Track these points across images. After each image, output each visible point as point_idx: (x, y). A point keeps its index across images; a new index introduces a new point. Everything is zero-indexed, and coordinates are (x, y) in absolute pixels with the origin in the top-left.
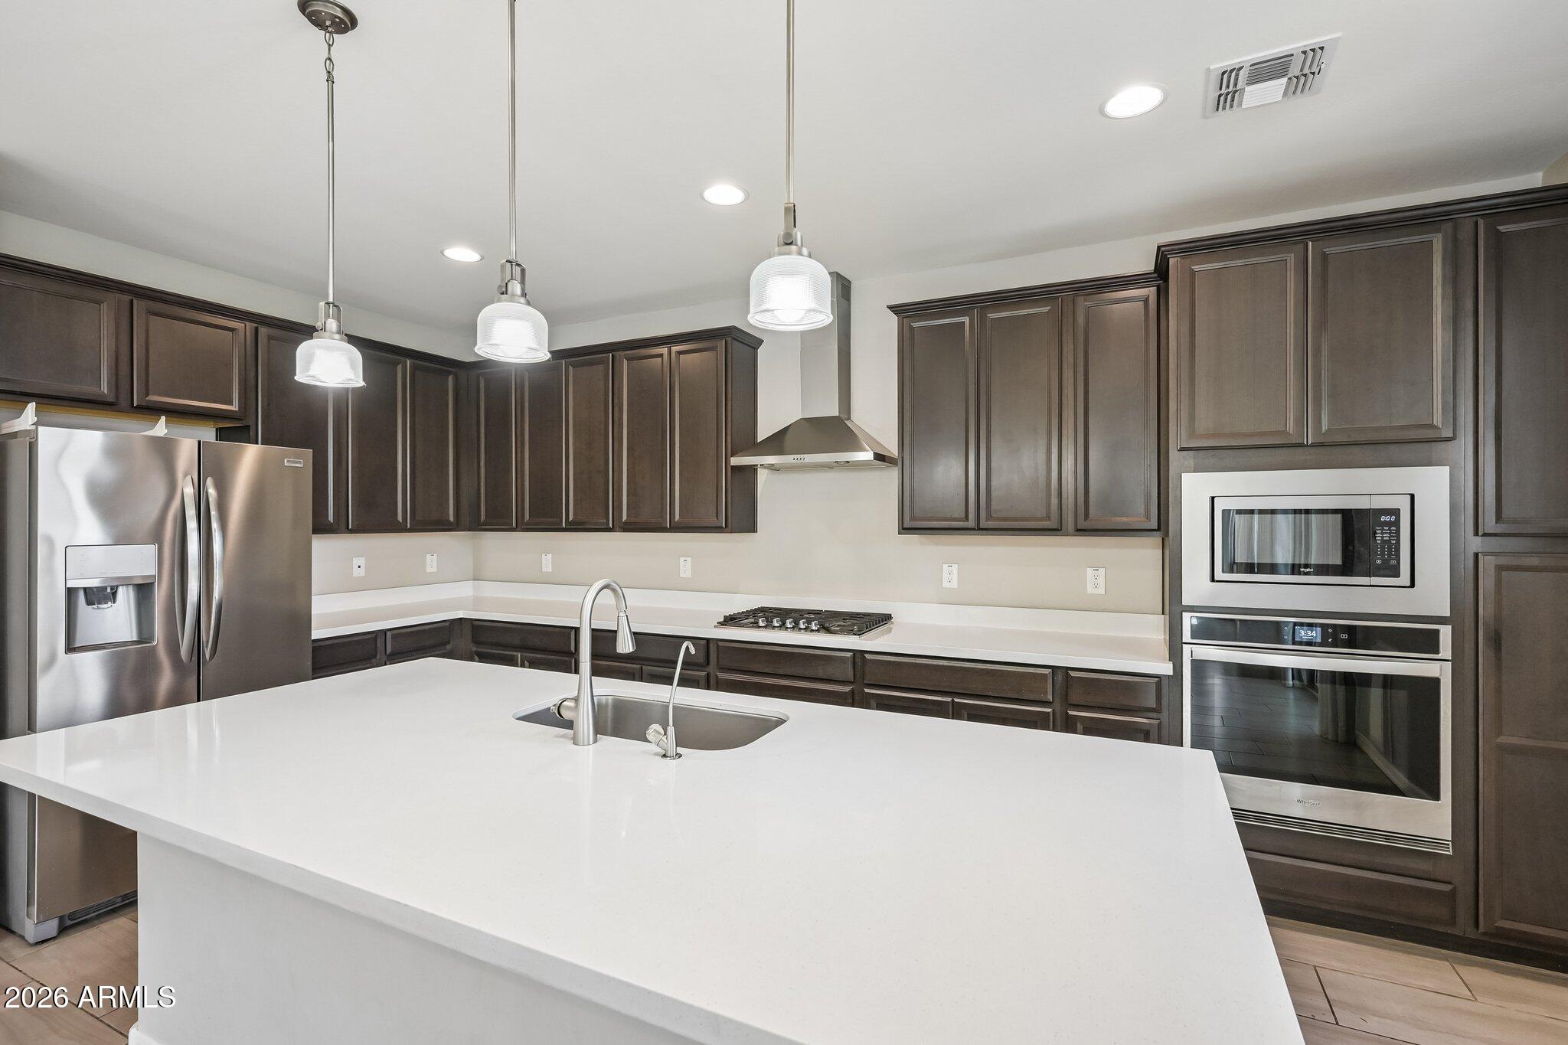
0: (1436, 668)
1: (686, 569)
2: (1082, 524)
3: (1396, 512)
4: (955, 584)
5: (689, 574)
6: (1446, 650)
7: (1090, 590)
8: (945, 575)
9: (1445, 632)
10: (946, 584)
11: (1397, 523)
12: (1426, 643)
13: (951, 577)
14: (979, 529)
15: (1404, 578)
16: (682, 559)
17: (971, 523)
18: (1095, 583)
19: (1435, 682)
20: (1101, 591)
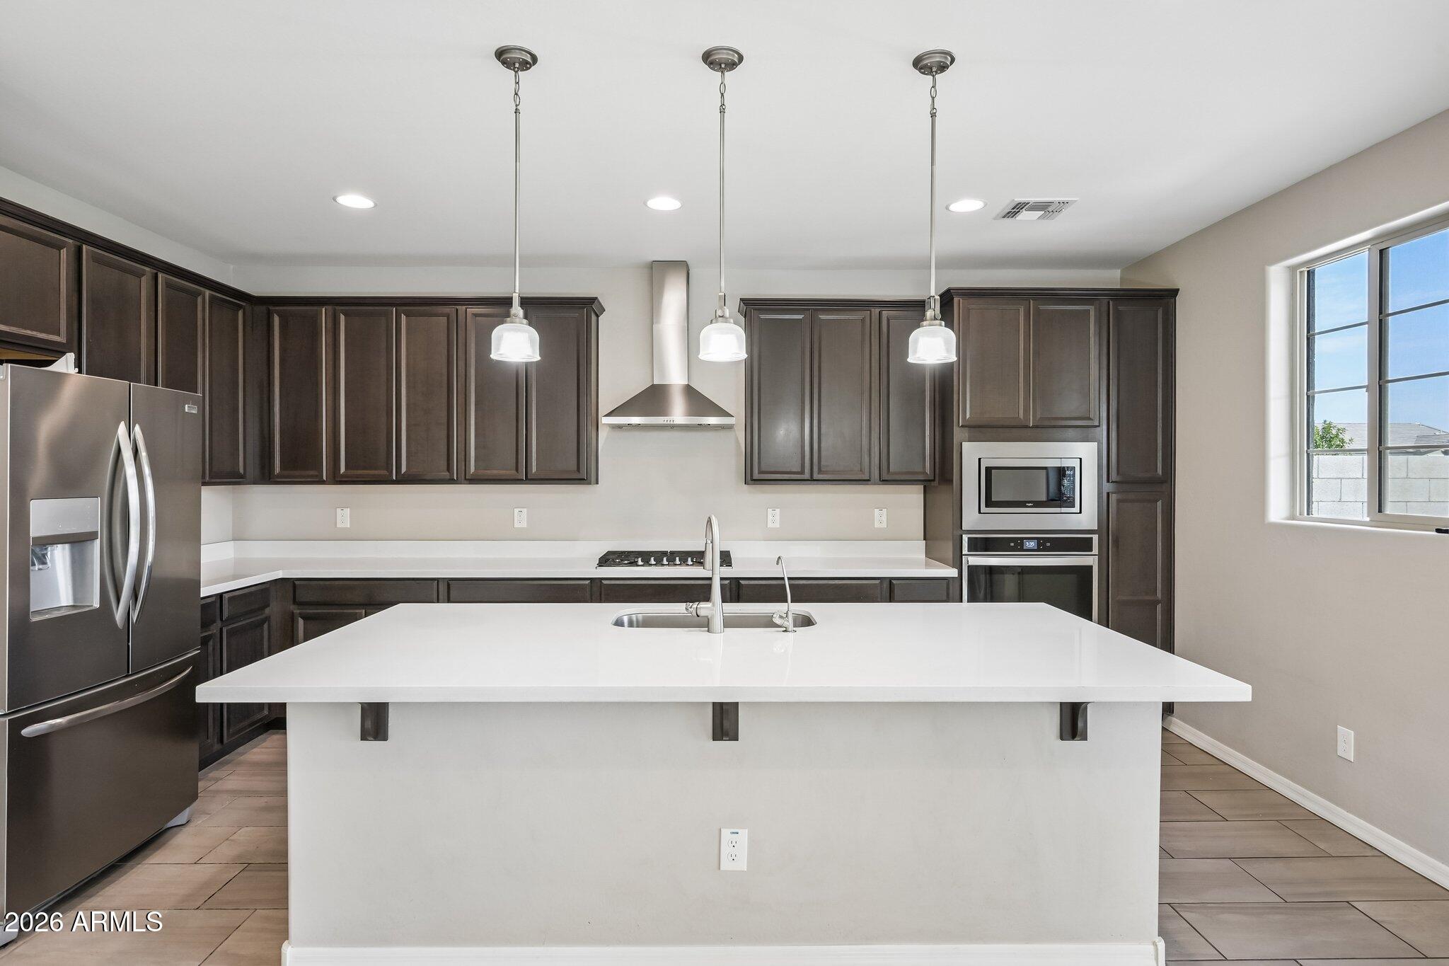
0: (1089, 559)
1: (521, 520)
2: (885, 477)
3: (1073, 468)
4: (777, 525)
5: (524, 525)
6: (1095, 550)
7: (877, 525)
8: (770, 517)
9: (1095, 538)
10: (770, 525)
11: (1074, 475)
12: (1084, 545)
13: (774, 519)
14: (812, 480)
15: (1077, 509)
16: (516, 511)
17: (807, 476)
18: (880, 519)
19: (1091, 567)
20: (884, 525)
